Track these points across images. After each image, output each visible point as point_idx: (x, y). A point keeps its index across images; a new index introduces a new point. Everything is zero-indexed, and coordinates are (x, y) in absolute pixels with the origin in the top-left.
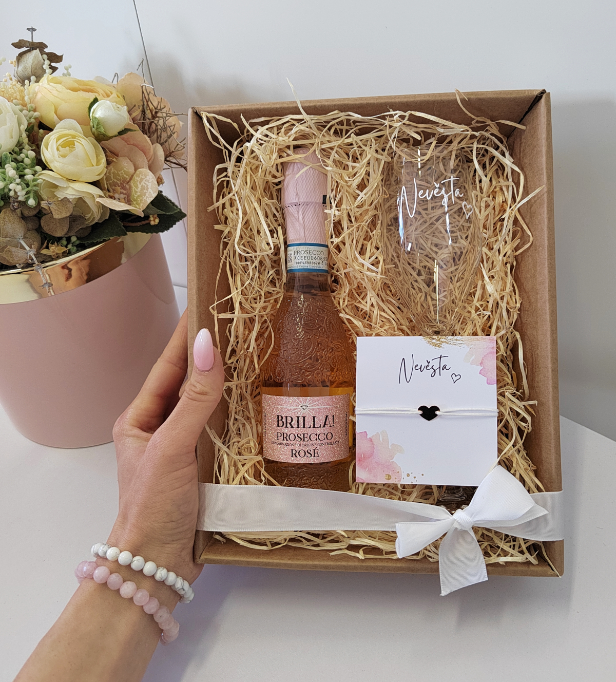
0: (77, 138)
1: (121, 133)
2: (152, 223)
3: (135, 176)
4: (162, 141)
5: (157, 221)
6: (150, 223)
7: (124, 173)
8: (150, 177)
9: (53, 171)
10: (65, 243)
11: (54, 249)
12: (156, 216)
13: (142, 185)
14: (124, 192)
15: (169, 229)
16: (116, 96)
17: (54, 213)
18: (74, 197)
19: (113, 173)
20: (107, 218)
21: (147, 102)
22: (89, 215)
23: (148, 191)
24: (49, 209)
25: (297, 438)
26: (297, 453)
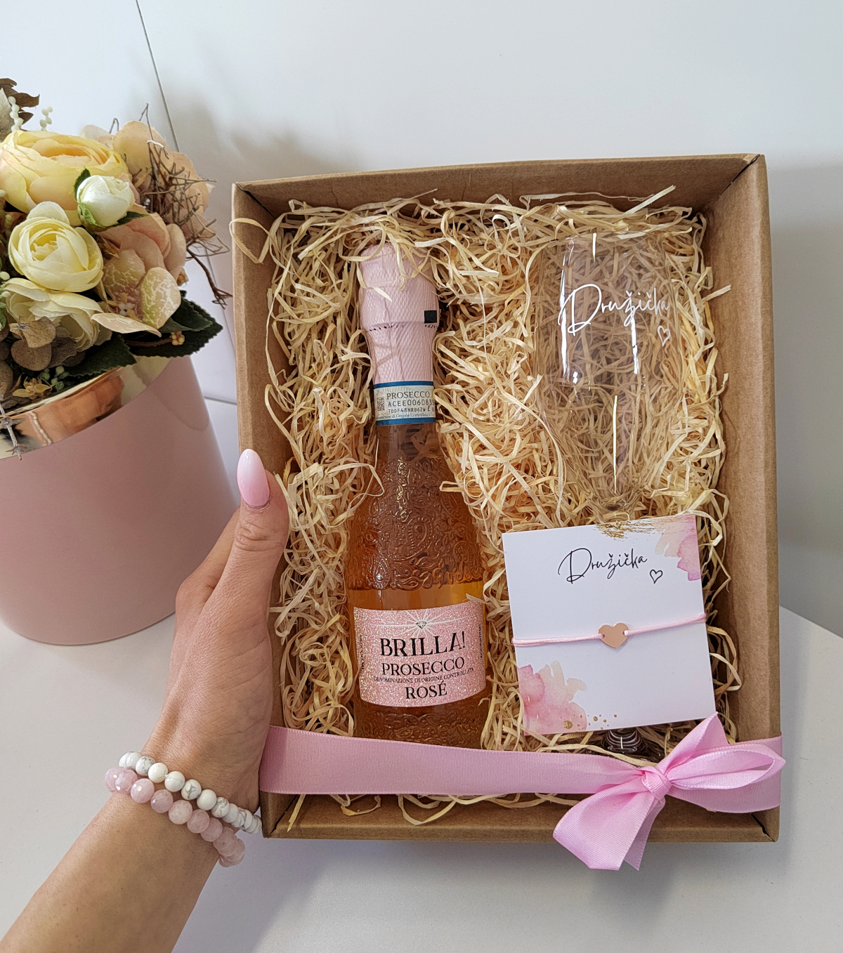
0: (60, 229)
1: (121, 221)
2: (175, 343)
3: (146, 277)
4: (181, 219)
5: (182, 340)
6: (171, 343)
7: (130, 274)
8: (169, 279)
9: (27, 279)
10: (47, 376)
11: (31, 388)
12: (180, 332)
13: (158, 293)
14: (133, 299)
15: (198, 350)
16: (115, 160)
17: (28, 340)
18: (58, 315)
19: (115, 274)
20: (109, 338)
21: (157, 165)
22: (81, 337)
23: (165, 300)
24: (22, 334)
25: (413, 670)
26: (415, 692)
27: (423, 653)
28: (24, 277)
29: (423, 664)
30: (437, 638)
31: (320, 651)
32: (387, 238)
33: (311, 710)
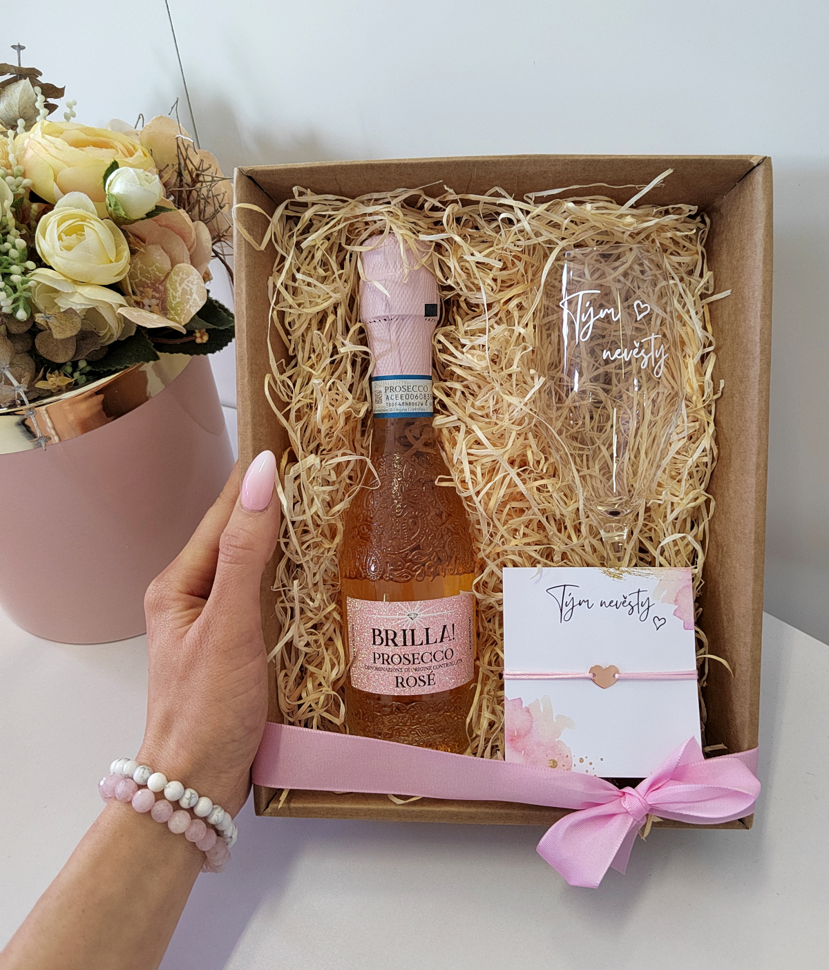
0: (87, 220)
1: (150, 215)
2: (199, 341)
3: (172, 273)
4: (207, 216)
5: (206, 338)
6: (194, 341)
7: (155, 269)
8: (195, 275)
9: (53, 269)
10: (69, 369)
11: (54, 380)
12: (204, 330)
13: (183, 289)
14: (157, 295)
15: (222, 349)
16: (142, 155)
17: (54, 331)
18: (83, 307)
19: (141, 269)
20: (133, 334)
21: (185, 160)
22: (106, 331)
23: (192, 297)
24: (47, 324)
25: (403, 660)
26: (405, 681)
27: (413, 644)
28: (50, 267)
29: (413, 655)
30: (427, 629)
31: (314, 637)
32: (391, 229)
33: (304, 695)
